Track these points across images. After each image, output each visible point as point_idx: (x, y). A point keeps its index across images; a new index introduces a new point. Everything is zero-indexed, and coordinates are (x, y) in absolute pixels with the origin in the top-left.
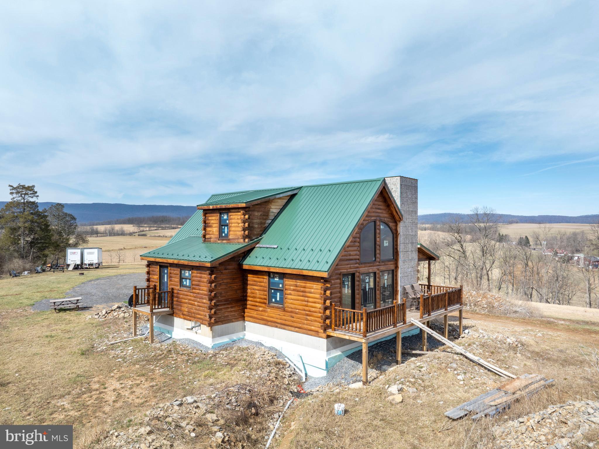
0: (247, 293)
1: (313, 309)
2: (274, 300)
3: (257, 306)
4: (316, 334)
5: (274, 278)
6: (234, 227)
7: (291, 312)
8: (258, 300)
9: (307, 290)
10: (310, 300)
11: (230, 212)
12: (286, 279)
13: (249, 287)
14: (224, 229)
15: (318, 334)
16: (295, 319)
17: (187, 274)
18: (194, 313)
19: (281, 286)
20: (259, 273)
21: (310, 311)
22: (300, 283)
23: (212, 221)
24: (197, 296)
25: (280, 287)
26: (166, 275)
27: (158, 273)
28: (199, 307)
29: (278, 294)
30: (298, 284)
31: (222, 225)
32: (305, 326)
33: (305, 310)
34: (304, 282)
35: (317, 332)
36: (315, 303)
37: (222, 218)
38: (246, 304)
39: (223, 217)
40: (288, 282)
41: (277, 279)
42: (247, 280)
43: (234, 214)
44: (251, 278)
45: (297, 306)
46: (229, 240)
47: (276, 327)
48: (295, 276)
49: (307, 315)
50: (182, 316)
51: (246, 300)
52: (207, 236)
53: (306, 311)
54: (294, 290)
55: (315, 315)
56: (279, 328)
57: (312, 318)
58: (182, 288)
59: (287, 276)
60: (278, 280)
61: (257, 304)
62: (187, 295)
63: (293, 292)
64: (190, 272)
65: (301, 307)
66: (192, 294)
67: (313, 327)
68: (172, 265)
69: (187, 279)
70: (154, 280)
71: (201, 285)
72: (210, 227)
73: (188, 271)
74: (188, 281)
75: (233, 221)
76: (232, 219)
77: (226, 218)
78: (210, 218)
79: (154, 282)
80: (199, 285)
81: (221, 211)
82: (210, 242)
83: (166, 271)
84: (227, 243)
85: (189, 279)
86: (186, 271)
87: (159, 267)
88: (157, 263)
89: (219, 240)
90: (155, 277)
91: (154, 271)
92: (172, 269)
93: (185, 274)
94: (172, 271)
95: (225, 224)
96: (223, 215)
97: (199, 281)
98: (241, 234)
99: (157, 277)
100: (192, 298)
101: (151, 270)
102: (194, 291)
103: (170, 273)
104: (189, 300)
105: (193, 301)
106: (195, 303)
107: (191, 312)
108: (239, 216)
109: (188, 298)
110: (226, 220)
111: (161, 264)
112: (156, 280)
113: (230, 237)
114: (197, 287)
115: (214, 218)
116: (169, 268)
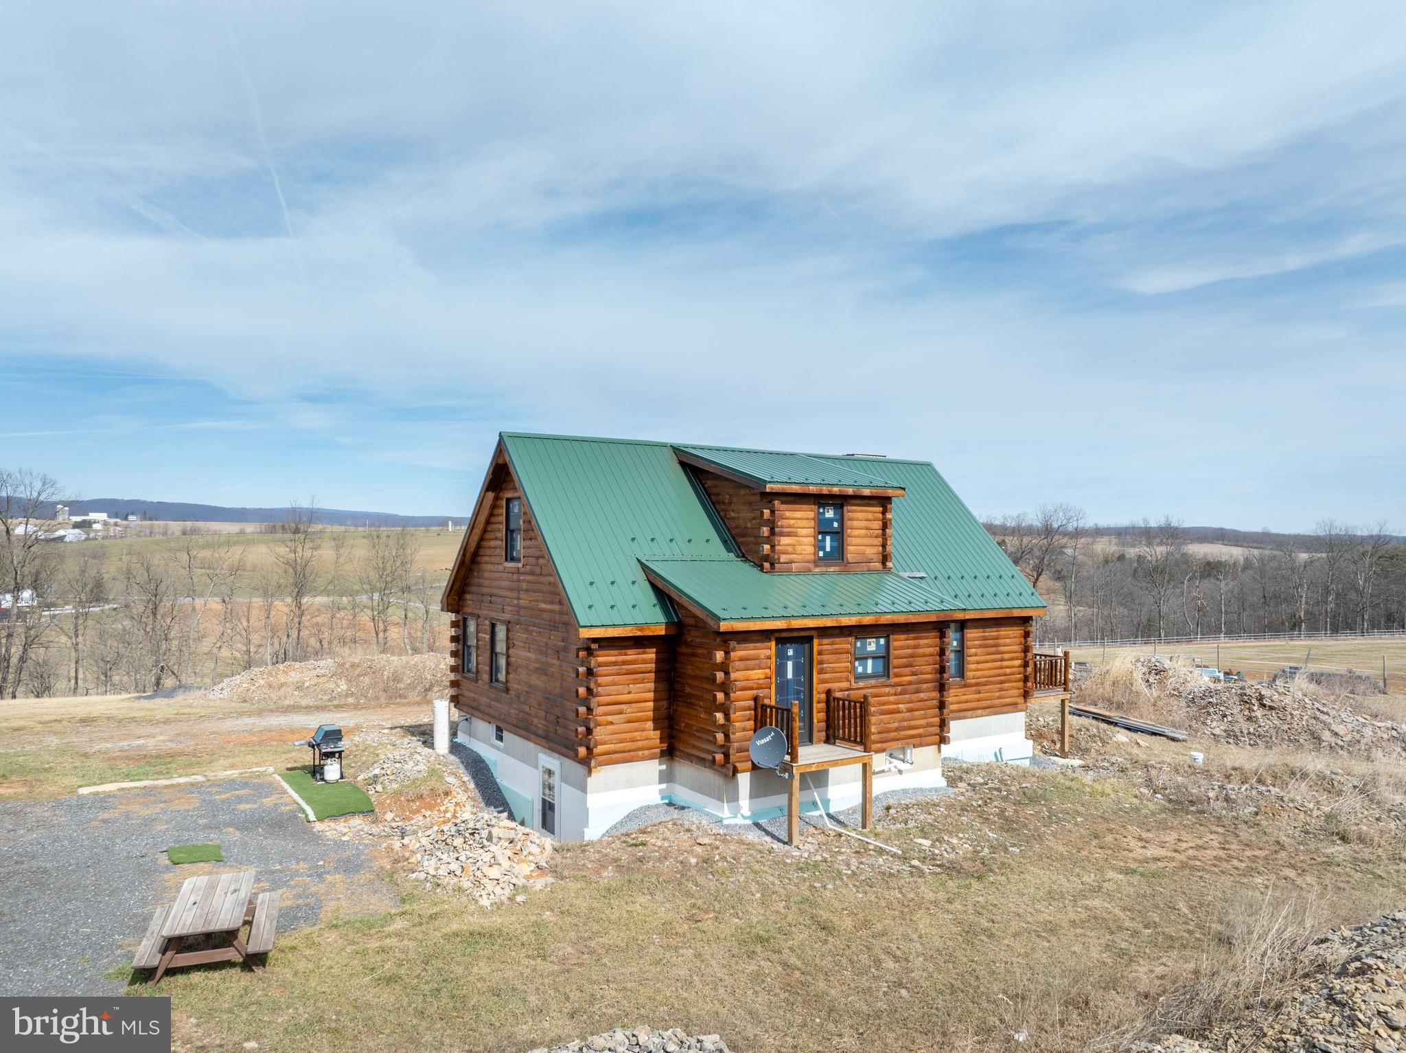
1: (1008, 671)
4: (1013, 708)
6: (858, 536)
7: (977, 684)
9: (1001, 641)
10: (1006, 656)
11: (847, 504)
14: (824, 540)
15: (1016, 708)
17: (871, 646)
18: (896, 730)
19: (955, 643)
21: (1005, 675)
22: (991, 633)
23: (795, 522)
24: (905, 690)
25: (955, 647)
26: (790, 664)
27: (772, 660)
28: (910, 713)
30: (987, 635)
31: (822, 532)
32: (997, 702)
33: (998, 675)
34: (995, 629)
35: (1016, 704)
36: (1012, 659)
37: (822, 516)
39: (824, 513)
43: (858, 508)
45: (986, 673)
46: (848, 564)
48: (982, 622)
52: (780, 558)
53: (1001, 676)
54: (981, 646)
55: (1012, 679)
57: (1008, 685)
59: (968, 624)
62: (877, 696)
63: (979, 651)
64: (882, 641)
65: (993, 672)
66: (891, 689)
67: (1007, 700)
68: (824, 632)
69: (866, 658)
70: (750, 684)
71: (916, 664)
72: (789, 535)
73: (874, 640)
74: (870, 662)
75: (855, 523)
76: (851, 519)
77: (832, 516)
78: (788, 514)
79: (752, 689)
80: (911, 665)
81: (820, 500)
82: (789, 571)
83: (790, 653)
84: (840, 573)
85: (874, 658)
86: (868, 640)
87: (773, 643)
88: (765, 635)
89: (816, 566)
90: (758, 674)
91: (749, 660)
92: (826, 641)
93: (864, 646)
94: (825, 647)
95: (828, 530)
96: (824, 509)
97: (912, 656)
98: (875, 552)
99: (766, 674)
100: (892, 698)
101: (736, 659)
102: (897, 680)
103: (820, 653)
104: (883, 704)
105: (894, 703)
106: (900, 706)
107: (889, 731)
108: (870, 516)
109: (879, 701)
110: (831, 521)
111: (784, 635)
112: (761, 682)
113: (850, 557)
114: (907, 670)
115: (798, 514)
116: (816, 641)
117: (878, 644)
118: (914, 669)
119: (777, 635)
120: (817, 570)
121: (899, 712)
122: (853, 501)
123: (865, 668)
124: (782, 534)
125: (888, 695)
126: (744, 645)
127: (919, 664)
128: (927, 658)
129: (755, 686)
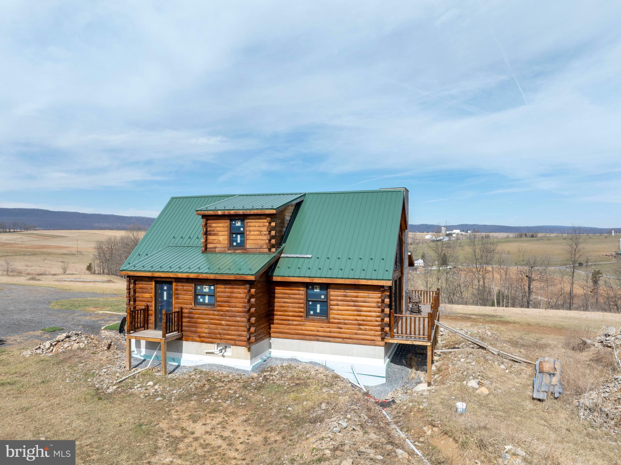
0: (274, 307)
1: (368, 318)
2: (312, 312)
3: (289, 320)
4: (372, 342)
5: (313, 289)
6: (253, 235)
7: (339, 323)
8: (291, 314)
9: (360, 299)
10: (364, 309)
11: (247, 219)
12: (331, 290)
13: (276, 300)
14: (236, 237)
15: (374, 343)
16: (342, 330)
17: (206, 289)
18: (220, 334)
19: (323, 297)
20: (292, 285)
21: (364, 320)
22: (351, 293)
23: (218, 228)
24: (225, 314)
25: (322, 299)
26: (165, 293)
27: (154, 290)
28: (228, 327)
29: (318, 306)
30: (348, 294)
31: (233, 234)
32: (357, 336)
33: (357, 320)
34: (354, 291)
35: (374, 340)
36: (370, 311)
37: (233, 226)
38: (273, 320)
39: (235, 224)
40: (333, 293)
41: (317, 290)
42: (274, 293)
43: (254, 221)
44: (278, 290)
45: (346, 317)
46: (246, 249)
47: (318, 340)
48: (343, 286)
49: (360, 325)
50: (198, 339)
51: (273, 315)
52: (209, 246)
53: (359, 321)
54: (342, 300)
55: (370, 324)
56: (322, 341)
57: (367, 327)
58: (198, 307)
59: (332, 286)
60: (319, 291)
61: (290, 318)
62: (207, 314)
63: (341, 303)
64: (212, 288)
65: (352, 317)
66: (216, 312)
67: (367, 337)
68: (179, 280)
69: (205, 295)
70: (144, 299)
71: (232, 301)
72: (214, 235)
73: (208, 286)
74: (207, 297)
75: (252, 229)
76: (249, 226)
77: (240, 225)
78: (213, 225)
79: (145, 301)
80: (228, 302)
81: (232, 217)
82: (215, 252)
83: (165, 288)
84: (243, 253)
85: (209, 295)
86: (204, 286)
87: (153, 283)
88: (150, 279)
89: (228, 250)
90: (147, 295)
91: (144, 289)
92: (179, 284)
93: (202, 289)
94: (179, 287)
95: (238, 232)
96: (235, 222)
97: (229, 297)
98: (264, 243)
99: (151, 296)
100: (217, 317)
101: (138, 288)
102: (219, 308)
103: (176, 290)
104: (212, 319)
105: (218, 320)
106: (222, 322)
107: (215, 334)
108: (262, 224)
109: (209, 317)
110: (239, 227)
111: (159, 279)
112: (149, 299)
113: (248, 246)
114: (226, 304)
115: (220, 225)
116: (174, 284)
117: (210, 289)
118: (230, 304)
119: (156, 279)
120: (229, 251)
121: (221, 325)
122: (250, 217)
123: (204, 300)
124: (210, 235)
125: (214, 315)
126: (141, 282)
127: (234, 301)
128: (239, 299)
129: (146, 301)
